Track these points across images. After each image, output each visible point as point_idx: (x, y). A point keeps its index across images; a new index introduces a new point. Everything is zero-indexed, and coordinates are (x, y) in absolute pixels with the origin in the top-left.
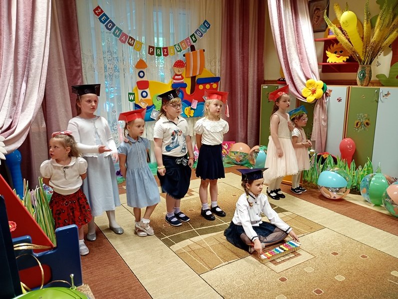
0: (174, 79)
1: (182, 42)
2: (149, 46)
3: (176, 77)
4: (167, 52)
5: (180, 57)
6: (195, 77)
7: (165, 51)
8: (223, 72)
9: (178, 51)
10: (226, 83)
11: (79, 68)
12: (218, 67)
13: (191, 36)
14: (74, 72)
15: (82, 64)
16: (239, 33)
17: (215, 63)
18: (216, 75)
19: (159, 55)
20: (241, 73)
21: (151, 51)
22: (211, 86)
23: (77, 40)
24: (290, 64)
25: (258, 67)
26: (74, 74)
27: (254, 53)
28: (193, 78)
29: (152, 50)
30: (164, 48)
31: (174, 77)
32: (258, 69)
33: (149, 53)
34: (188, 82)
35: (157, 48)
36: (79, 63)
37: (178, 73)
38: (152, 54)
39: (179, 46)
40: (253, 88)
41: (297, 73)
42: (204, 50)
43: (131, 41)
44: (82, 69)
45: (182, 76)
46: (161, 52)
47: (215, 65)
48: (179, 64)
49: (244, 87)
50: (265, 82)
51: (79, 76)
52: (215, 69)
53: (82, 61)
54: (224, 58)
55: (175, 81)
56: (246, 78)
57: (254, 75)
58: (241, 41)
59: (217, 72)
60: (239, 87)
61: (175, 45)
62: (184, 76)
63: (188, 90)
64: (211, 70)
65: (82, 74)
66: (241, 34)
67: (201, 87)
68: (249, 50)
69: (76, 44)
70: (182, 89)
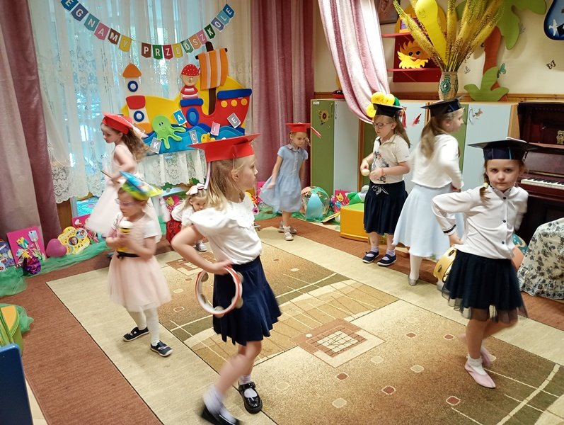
0: (183, 92)
1: (192, 38)
2: (143, 44)
3: (186, 90)
4: (171, 52)
5: (191, 60)
6: (215, 89)
7: (167, 51)
8: (256, 81)
9: (187, 52)
10: (260, 97)
11: (34, 78)
12: (248, 75)
13: (206, 29)
14: (27, 85)
15: (39, 72)
16: (277, 23)
17: (244, 68)
18: (245, 86)
19: (159, 58)
20: (282, 82)
21: (145, 51)
22: (239, 102)
23: (29, 35)
24: (349, 70)
25: (305, 73)
26: (26, 88)
27: (300, 54)
28: (212, 91)
29: (148, 50)
30: (165, 47)
31: (184, 89)
32: (305, 77)
33: (143, 54)
34: (205, 97)
35: (155, 47)
36: (34, 71)
37: (189, 84)
38: (148, 55)
39: (189, 43)
40: (300, 103)
41: (359, 84)
42: (226, 50)
43: (114, 37)
44: (38, 80)
45: (195, 89)
46: (161, 53)
47: (244, 72)
48: (189, 70)
49: (286, 102)
50: (316, 96)
51: (34, 91)
52: (244, 78)
53: (39, 68)
54: (256, 61)
55: (184, 96)
56: (288, 90)
57: (300, 85)
58: (280, 36)
59: (247, 81)
60: (279, 103)
61: (182, 43)
62: (198, 88)
63: (205, 109)
64: (237, 79)
65: (39, 87)
66: (280, 25)
67: (224, 104)
68: (293, 49)
69: (28, 41)
70: (195, 107)
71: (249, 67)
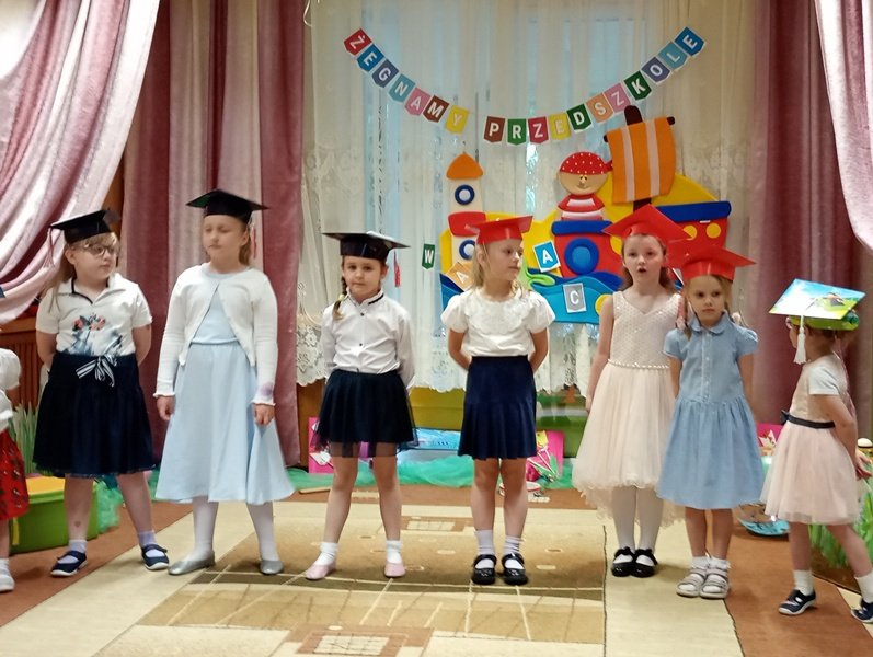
1: (593, 101)
2: (488, 118)
3: (572, 202)
4: (544, 130)
7: (537, 129)
8: (759, 186)
9: (576, 128)
17: (720, 157)
18: (717, 196)
19: (520, 141)
21: (492, 130)
22: (702, 230)
29: (497, 129)
30: (532, 122)
31: (567, 201)
33: (487, 137)
35: (512, 122)
37: (580, 191)
38: (497, 137)
39: (584, 111)
42: (671, 121)
43: (433, 108)
45: (598, 200)
47: (720, 165)
55: (566, 214)
61: (570, 111)
62: (605, 198)
70: (591, 238)
71: (732, 154)
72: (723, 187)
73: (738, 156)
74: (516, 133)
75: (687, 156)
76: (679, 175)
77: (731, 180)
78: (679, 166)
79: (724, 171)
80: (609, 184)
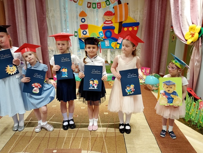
0: (105, 23)
2: (88, 2)
3: (106, 22)
7: (99, 5)
26: (42, 20)
28: (121, 23)
29: (90, 5)
35: (93, 3)
39: (109, 2)
42: (128, 4)
46: (96, 6)
55: (105, 25)
61: (106, 1)
63: (116, 31)
64: (134, 17)
67: (126, 29)
70: (110, 30)
71: (140, 12)
72: (138, 19)
73: (141, 12)
74: (94, 6)
75: (130, 12)
76: (129, 16)
77: (140, 17)
78: (129, 14)
79: (138, 16)
80: (114, 18)
